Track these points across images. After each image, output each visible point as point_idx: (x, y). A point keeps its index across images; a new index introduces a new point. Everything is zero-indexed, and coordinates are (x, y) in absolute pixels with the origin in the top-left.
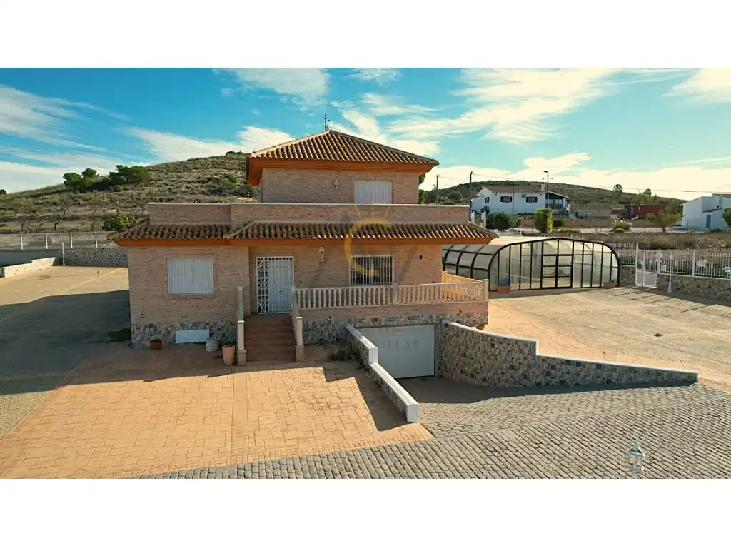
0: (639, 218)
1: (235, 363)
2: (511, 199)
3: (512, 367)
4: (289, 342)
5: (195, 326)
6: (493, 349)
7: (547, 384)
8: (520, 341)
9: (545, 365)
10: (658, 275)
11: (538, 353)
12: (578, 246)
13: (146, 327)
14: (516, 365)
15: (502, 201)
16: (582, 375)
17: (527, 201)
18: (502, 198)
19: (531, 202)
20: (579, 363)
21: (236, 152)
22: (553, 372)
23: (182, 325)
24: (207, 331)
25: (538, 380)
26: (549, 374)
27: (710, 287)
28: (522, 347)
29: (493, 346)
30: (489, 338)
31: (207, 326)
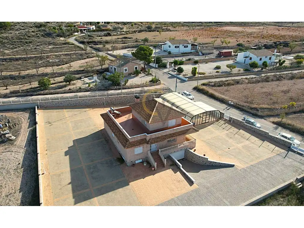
0: (224, 57)
1: (154, 170)
2: (178, 47)
4: (161, 162)
5: (139, 159)
8: (205, 158)
10: (230, 117)
11: (209, 160)
13: (130, 162)
14: (204, 161)
15: (175, 48)
17: (184, 47)
18: (175, 46)
19: (186, 47)
20: (216, 162)
22: (211, 163)
25: (208, 164)
31: (142, 159)
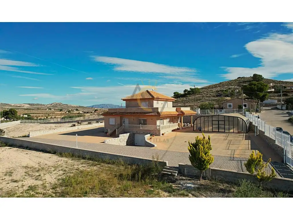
21: (241, 77)
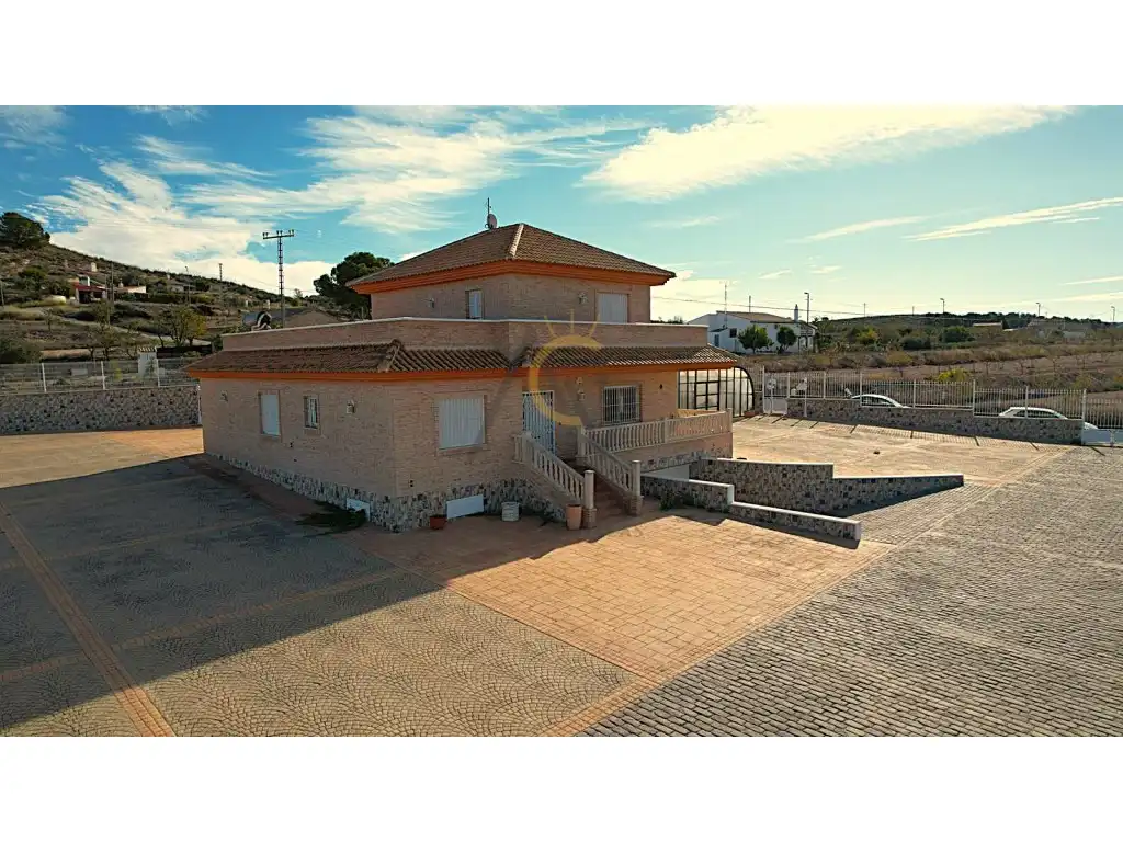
1: (583, 525)
3: (808, 495)
5: (468, 491)
6: (784, 480)
7: (845, 506)
8: (817, 466)
9: (842, 486)
10: (789, 401)
11: (835, 476)
12: (723, 372)
13: (414, 500)
14: (813, 492)
16: (877, 491)
20: (873, 480)
22: (850, 493)
23: (454, 491)
24: (481, 497)
25: (836, 504)
26: (846, 495)
27: (842, 409)
28: (819, 472)
29: (785, 475)
30: (781, 468)
31: (481, 491)
